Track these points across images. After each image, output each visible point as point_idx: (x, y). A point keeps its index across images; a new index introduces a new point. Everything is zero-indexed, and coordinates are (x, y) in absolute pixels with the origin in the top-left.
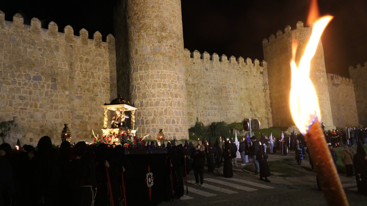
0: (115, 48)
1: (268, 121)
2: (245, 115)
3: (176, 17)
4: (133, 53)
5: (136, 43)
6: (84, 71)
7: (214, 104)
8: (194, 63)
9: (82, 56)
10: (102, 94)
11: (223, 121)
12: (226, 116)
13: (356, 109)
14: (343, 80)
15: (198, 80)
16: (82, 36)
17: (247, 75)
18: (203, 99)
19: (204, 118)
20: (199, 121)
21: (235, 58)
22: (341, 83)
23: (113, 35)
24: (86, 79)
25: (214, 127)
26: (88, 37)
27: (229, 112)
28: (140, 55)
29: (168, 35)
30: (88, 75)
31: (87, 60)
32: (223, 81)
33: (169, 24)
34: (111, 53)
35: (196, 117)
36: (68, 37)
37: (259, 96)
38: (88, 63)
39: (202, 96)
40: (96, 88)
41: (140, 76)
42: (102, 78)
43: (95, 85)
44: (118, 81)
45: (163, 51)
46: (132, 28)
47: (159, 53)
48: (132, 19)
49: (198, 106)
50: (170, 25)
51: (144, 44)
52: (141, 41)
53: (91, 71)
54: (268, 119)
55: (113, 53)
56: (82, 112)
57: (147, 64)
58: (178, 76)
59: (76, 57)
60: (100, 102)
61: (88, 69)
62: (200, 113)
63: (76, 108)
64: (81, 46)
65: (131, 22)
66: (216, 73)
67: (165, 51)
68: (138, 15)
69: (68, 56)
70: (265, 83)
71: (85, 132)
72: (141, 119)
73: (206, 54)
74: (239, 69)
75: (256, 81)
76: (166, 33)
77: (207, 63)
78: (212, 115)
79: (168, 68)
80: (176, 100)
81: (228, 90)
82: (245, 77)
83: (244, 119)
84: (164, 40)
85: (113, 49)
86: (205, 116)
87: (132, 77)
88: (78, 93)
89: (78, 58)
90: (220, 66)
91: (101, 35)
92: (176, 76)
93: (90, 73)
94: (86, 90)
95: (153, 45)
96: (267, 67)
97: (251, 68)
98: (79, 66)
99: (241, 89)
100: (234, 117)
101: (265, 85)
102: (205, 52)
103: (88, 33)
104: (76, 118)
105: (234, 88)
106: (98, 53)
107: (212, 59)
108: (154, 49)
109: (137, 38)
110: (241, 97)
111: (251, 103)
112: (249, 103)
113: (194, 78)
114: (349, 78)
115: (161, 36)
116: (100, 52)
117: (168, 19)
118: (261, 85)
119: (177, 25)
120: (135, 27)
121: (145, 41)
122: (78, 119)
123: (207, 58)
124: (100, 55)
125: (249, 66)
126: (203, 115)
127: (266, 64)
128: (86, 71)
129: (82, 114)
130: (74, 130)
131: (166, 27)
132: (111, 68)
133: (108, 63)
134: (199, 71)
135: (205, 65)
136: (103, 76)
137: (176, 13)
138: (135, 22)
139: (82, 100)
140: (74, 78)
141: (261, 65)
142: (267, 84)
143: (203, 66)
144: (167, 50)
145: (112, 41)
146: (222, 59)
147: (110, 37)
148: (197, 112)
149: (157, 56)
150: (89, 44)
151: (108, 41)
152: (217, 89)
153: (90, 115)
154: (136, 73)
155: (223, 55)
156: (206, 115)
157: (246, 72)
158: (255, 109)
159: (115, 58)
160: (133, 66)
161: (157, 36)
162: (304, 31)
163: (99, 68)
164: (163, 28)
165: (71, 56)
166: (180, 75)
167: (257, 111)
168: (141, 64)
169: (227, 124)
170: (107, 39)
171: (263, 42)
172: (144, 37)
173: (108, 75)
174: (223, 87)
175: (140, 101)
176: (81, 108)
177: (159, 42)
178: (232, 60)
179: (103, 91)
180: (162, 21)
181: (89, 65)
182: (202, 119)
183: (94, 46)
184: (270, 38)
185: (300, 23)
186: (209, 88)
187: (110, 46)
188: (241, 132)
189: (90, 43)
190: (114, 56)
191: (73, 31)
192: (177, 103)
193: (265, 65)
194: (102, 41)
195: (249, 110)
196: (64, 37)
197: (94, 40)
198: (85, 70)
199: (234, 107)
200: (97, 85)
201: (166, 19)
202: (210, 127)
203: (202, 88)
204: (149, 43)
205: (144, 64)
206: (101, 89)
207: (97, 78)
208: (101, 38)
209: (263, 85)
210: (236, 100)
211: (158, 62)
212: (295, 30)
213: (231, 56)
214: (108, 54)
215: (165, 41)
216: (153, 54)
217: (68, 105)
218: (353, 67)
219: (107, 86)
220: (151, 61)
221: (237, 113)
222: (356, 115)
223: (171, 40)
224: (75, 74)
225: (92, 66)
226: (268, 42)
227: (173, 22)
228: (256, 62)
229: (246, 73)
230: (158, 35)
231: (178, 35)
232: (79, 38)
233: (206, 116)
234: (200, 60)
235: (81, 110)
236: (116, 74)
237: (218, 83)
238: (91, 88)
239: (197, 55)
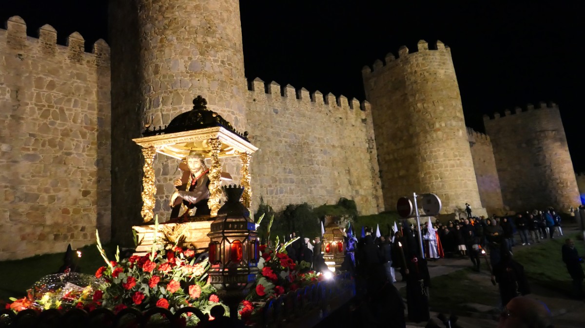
0: (110, 65)
1: (377, 201)
2: (341, 192)
3: (231, 12)
4: (149, 73)
5: (155, 54)
6: (44, 106)
7: (290, 172)
8: (254, 100)
9: (41, 76)
10: (80, 152)
11: (305, 203)
12: (310, 193)
13: (497, 182)
14: (478, 137)
15: (262, 129)
16: (44, 38)
17: (342, 124)
18: (270, 163)
19: (272, 197)
20: (265, 203)
21: (322, 95)
22: (476, 141)
23: (107, 41)
24: (47, 121)
25: (291, 214)
26: (56, 42)
27: (315, 187)
28: (164, 76)
29: (217, 43)
30: (52, 113)
31: (52, 86)
32: (303, 133)
33: (218, 23)
34: (101, 74)
35: (259, 196)
36: (14, 39)
37: (361, 158)
38: (54, 91)
39: (269, 159)
40: (67, 139)
41: (162, 115)
42: (82, 121)
43: (66, 134)
44: (114, 126)
45: (208, 69)
46: (149, 26)
47: (201, 73)
48: (149, 10)
49: (262, 176)
50: (221, 24)
51: (172, 57)
52: (167, 50)
53: (59, 106)
54: (376, 197)
55: (105, 75)
56: (35, 187)
57: (178, 93)
58: (236, 118)
59: (29, 78)
60: (74, 167)
61: (53, 102)
62: (267, 189)
63: (23, 178)
64: (41, 58)
65: (148, 16)
66: (291, 118)
67: (211, 71)
68: (160, 4)
69: (12, 75)
70: (370, 138)
71: (42, 228)
72: (163, 200)
73: (275, 86)
74: (328, 112)
75: (355, 134)
76: (214, 39)
77: (276, 100)
78: (286, 192)
79: (219, 101)
80: (232, 163)
81: (311, 149)
82: (338, 127)
83: (339, 198)
84: (211, 50)
85: (106, 67)
86: (274, 193)
87: (147, 118)
88: (28, 149)
89: (33, 79)
90: (297, 106)
91: (83, 39)
92: (233, 116)
93: (57, 110)
94: (47, 142)
95: (190, 59)
96: (371, 112)
97: (347, 113)
98: (35, 94)
99: (333, 146)
100: (323, 195)
101: (369, 141)
102: (273, 82)
103: (56, 34)
104: (21, 200)
105: (322, 146)
106: (75, 72)
107: (285, 95)
108: (191, 66)
109: (159, 45)
110: (333, 161)
111: (349, 171)
112: (346, 170)
113: (255, 125)
114: (485, 133)
115: (204, 42)
116: (78, 70)
117: (217, 13)
118: (363, 140)
119: (233, 27)
120: (154, 25)
121: (175, 51)
122: (25, 201)
123: (276, 93)
124: (79, 76)
125: (344, 109)
126: (272, 192)
127: (370, 107)
128: (49, 106)
129: (36, 192)
130: (15, 224)
131: (214, 28)
132: (100, 102)
133: (94, 92)
134: (263, 114)
135: (273, 104)
136: (83, 115)
137: (231, 4)
138: (155, 15)
139: (38, 162)
140: (22, 118)
141: (362, 108)
142: (373, 140)
143: (270, 106)
144: (217, 70)
145: (105, 52)
146: (301, 96)
147: (100, 44)
148: (262, 187)
149: (197, 79)
150: (56, 54)
151: (96, 52)
152: (294, 146)
153: (52, 193)
154: (154, 109)
155: (303, 88)
156: (277, 191)
157: (340, 118)
158: (356, 181)
159: (110, 84)
160: (149, 96)
161: (197, 43)
162: (430, 55)
163: (76, 101)
164: (209, 30)
165: (18, 75)
166: (239, 116)
167: (359, 184)
168: (165, 92)
169: (313, 208)
170: (95, 47)
171: (363, 71)
172: (172, 42)
173: (94, 116)
174: (304, 144)
175: (163, 164)
176: (33, 178)
177: (201, 54)
178: (316, 98)
179: (82, 146)
180: (208, 16)
181: (56, 94)
182: (270, 199)
183: (67, 58)
184: (374, 66)
185: (423, 43)
186: (281, 144)
187: (100, 62)
188: (339, 222)
189: (60, 53)
190: (108, 79)
191: (25, 27)
192: (235, 169)
193: (368, 109)
194: (85, 51)
195: (347, 183)
196: (6, 37)
197: (69, 48)
198: (46, 104)
199: (323, 179)
200: (71, 133)
201: (214, 13)
202: (284, 213)
203: (268, 144)
204: (181, 54)
205: (171, 92)
206: (78, 141)
207: (71, 121)
208: (83, 46)
209: (367, 140)
210: (326, 166)
211: (199, 90)
212: (415, 53)
213: (315, 91)
214: (94, 76)
215: (212, 52)
216: (189, 75)
217: (5, 173)
218: (489, 118)
219: (92, 136)
220: (185, 87)
221: (328, 188)
222: (499, 191)
223: (223, 51)
224: (25, 110)
225: (62, 97)
226: (372, 71)
227: (226, 21)
228: (355, 103)
229: (340, 120)
230: (199, 40)
231: (235, 44)
232: (38, 42)
233: (276, 194)
234: (264, 95)
235: (34, 182)
236: (110, 114)
237: (295, 136)
238: (58, 140)
239: (260, 87)
